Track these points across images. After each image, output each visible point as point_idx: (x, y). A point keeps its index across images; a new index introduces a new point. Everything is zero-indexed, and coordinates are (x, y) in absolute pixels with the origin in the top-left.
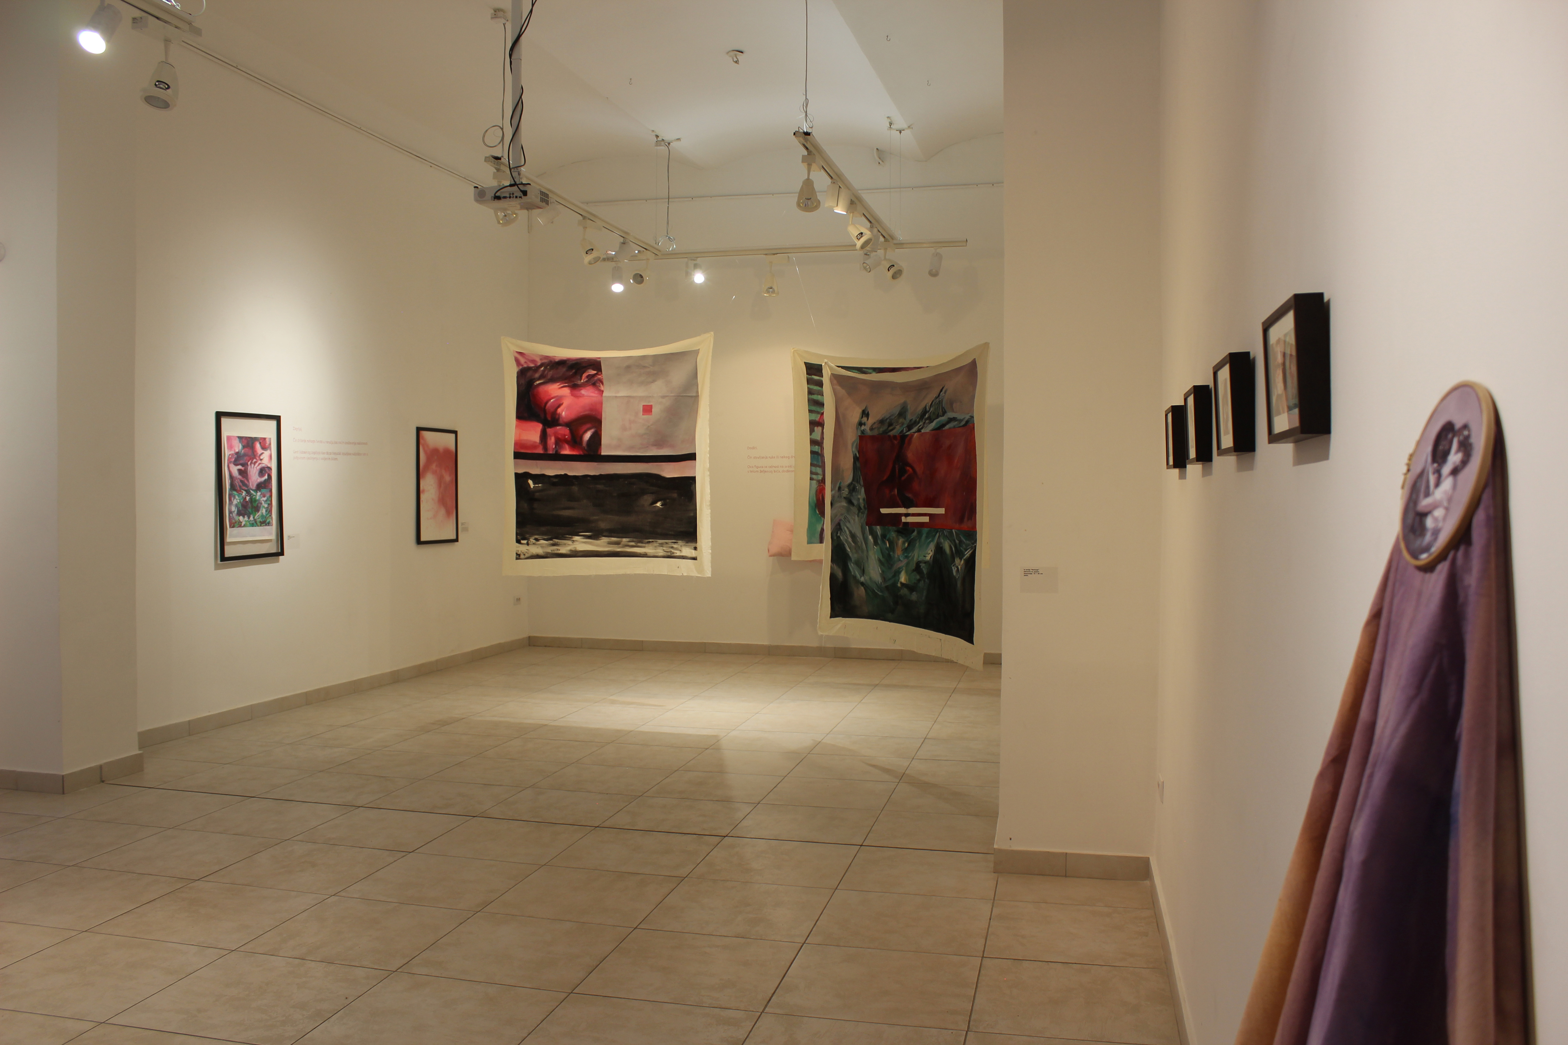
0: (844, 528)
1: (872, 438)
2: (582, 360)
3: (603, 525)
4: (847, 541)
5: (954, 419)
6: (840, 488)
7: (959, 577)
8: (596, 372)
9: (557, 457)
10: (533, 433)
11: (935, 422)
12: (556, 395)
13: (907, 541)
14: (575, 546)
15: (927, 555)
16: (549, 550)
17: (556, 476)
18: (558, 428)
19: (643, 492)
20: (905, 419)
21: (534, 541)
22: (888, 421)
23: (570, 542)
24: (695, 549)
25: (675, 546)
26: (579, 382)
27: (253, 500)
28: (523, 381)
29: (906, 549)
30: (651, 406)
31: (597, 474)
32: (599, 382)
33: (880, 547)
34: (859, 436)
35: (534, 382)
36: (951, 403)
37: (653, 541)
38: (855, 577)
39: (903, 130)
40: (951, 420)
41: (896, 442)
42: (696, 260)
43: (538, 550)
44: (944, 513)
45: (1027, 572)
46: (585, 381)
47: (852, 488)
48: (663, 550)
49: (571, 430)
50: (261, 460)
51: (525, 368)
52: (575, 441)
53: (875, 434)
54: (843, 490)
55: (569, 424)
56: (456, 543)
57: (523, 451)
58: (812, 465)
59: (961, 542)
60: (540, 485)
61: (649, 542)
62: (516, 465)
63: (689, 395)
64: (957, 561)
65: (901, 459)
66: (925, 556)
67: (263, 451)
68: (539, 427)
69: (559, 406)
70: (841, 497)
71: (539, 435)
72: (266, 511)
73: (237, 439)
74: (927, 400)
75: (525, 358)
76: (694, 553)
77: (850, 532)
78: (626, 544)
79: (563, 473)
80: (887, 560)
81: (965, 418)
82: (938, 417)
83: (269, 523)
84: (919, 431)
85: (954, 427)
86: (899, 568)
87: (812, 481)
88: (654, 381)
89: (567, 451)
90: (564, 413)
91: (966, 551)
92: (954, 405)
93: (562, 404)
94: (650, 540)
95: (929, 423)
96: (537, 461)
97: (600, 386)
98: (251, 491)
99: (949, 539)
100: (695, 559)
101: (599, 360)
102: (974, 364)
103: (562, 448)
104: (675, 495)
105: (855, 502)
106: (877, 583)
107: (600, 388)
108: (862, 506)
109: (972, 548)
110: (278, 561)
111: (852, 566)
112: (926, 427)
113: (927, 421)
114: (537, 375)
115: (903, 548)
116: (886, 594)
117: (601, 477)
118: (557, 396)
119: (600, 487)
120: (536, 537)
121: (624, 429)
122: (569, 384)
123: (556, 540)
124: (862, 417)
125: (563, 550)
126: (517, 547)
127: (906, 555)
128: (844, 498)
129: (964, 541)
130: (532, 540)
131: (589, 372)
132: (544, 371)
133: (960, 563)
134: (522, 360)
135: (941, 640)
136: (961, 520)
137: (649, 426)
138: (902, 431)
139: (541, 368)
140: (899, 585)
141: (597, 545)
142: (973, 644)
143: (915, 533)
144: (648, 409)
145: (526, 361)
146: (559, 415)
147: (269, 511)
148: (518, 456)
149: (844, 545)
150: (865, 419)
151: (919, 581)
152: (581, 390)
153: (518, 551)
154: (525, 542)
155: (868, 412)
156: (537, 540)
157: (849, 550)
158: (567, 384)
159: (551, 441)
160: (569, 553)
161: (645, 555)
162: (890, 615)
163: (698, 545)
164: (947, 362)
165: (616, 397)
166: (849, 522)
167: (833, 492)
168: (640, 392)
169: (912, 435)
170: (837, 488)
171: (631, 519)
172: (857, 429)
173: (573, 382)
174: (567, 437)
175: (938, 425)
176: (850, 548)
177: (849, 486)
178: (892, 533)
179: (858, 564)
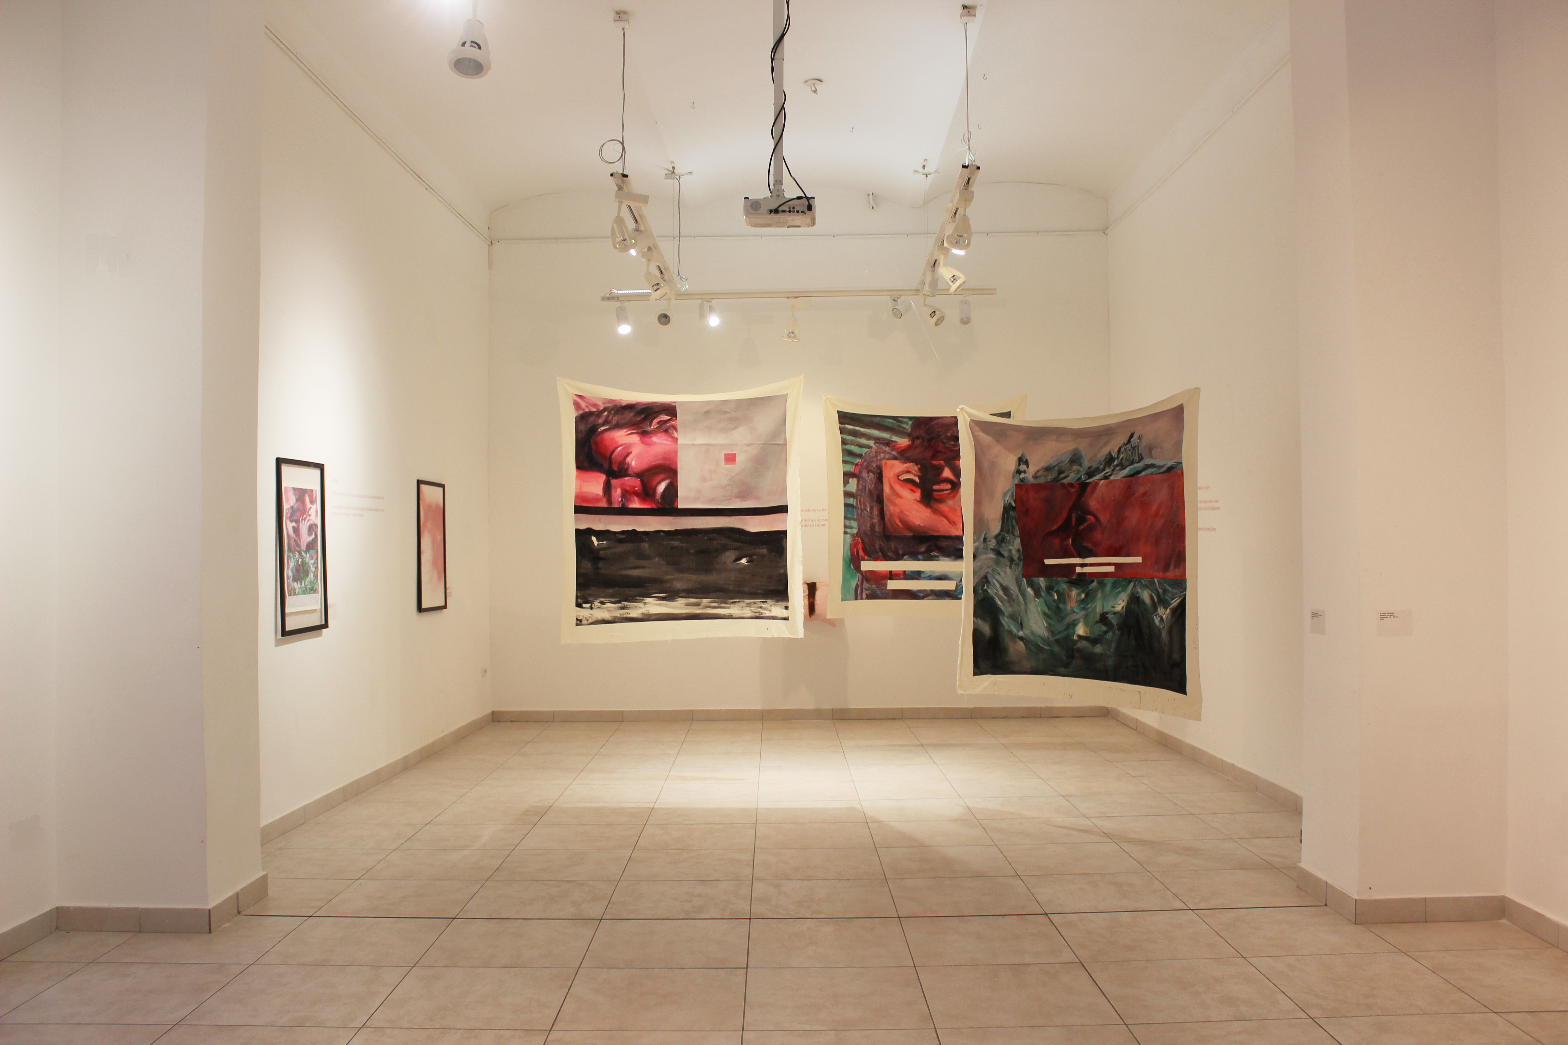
0: (993, 582)
1: (1038, 487)
2: (654, 405)
3: (678, 585)
4: (997, 594)
5: (1153, 466)
6: (985, 540)
7: (1164, 627)
8: (670, 418)
9: (624, 511)
10: (595, 485)
11: (1128, 469)
12: (624, 442)
13: (1083, 592)
14: (648, 609)
15: (1117, 606)
16: (618, 613)
17: (623, 532)
18: (625, 479)
19: (725, 548)
20: (1081, 465)
21: (599, 604)
22: (1056, 468)
23: (641, 605)
24: (787, 608)
25: (764, 606)
26: (649, 428)
27: (304, 564)
28: (583, 427)
29: (1083, 600)
30: (735, 454)
31: (673, 529)
32: (672, 428)
33: (1044, 599)
34: (1016, 485)
35: (599, 428)
36: (1150, 449)
37: (739, 601)
38: (1010, 632)
39: (930, 174)
40: (1147, 467)
41: (1072, 490)
42: (711, 302)
43: (606, 615)
44: (1141, 562)
45: (1383, 616)
46: (655, 427)
47: (1001, 539)
48: (751, 610)
49: (642, 481)
50: (310, 515)
51: (587, 412)
52: (647, 493)
53: (1042, 482)
54: (990, 542)
55: (640, 475)
56: (444, 610)
57: (584, 505)
58: (845, 518)
59: (1165, 591)
60: (604, 542)
61: (735, 602)
62: (576, 520)
63: (777, 443)
64: (1161, 611)
65: (1079, 507)
66: (1113, 607)
67: (311, 506)
68: (602, 478)
69: (628, 455)
70: (987, 548)
71: (602, 487)
72: (314, 576)
73: (292, 490)
74: (1113, 446)
75: (586, 402)
76: (785, 613)
77: (1001, 585)
78: (706, 605)
79: (631, 529)
80: (1055, 612)
81: (1166, 464)
82: (1132, 463)
83: (316, 590)
84: (1106, 478)
85: (1152, 474)
86: (1075, 621)
87: (846, 535)
88: (736, 428)
89: (636, 504)
90: (633, 462)
91: (1173, 599)
92: (1154, 452)
93: (632, 452)
94: (736, 600)
95: (1119, 470)
96: (601, 516)
97: (673, 433)
98: (302, 552)
99: (1149, 588)
100: (786, 619)
101: (674, 404)
102: (1180, 409)
103: (629, 500)
104: (764, 551)
105: (1006, 554)
106: (1043, 637)
107: (673, 435)
108: (1016, 557)
109: (1180, 597)
110: (321, 635)
111: (1005, 621)
112: (1117, 474)
113: (1118, 468)
114: (601, 421)
115: (1078, 600)
116: (1056, 649)
117: (676, 533)
118: (625, 444)
119: (676, 543)
120: (602, 600)
121: (704, 479)
122: (638, 431)
123: (626, 603)
124: (1019, 465)
125: (634, 614)
126: (577, 612)
127: (1082, 606)
128: (991, 549)
129: (1170, 589)
130: (597, 603)
131: (661, 418)
132: (608, 416)
133: (1164, 613)
134: (583, 405)
135: (1140, 692)
136: (1166, 568)
137: (732, 477)
138: (1080, 478)
139: (605, 412)
140: (1075, 638)
141: (673, 607)
142: (1186, 695)
143: (1094, 584)
144: (731, 459)
145: (587, 405)
146: (629, 464)
147: (316, 576)
148: (579, 510)
149: (993, 598)
150: (1023, 467)
151: (1106, 632)
152: (652, 437)
153: (579, 616)
154: (588, 605)
155: (1027, 460)
156: (602, 603)
157: (1000, 604)
158: (635, 431)
159: (617, 493)
160: (640, 616)
161: (730, 617)
162: (1062, 670)
163: (790, 604)
164: (1145, 408)
165: (693, 445)
166: (999, 574)
167: (977, 544)
168: (720, 439)
169: (1096, 484)
170: (982, 540)
171: (712, 578)
172: (1014, 477)
173: (643, 428)
174: (636, 489)
175: (1132, 472)
176: (1002, 603)
177: (996, 537)
178: (1063, 585)
179: (1013, 617)
